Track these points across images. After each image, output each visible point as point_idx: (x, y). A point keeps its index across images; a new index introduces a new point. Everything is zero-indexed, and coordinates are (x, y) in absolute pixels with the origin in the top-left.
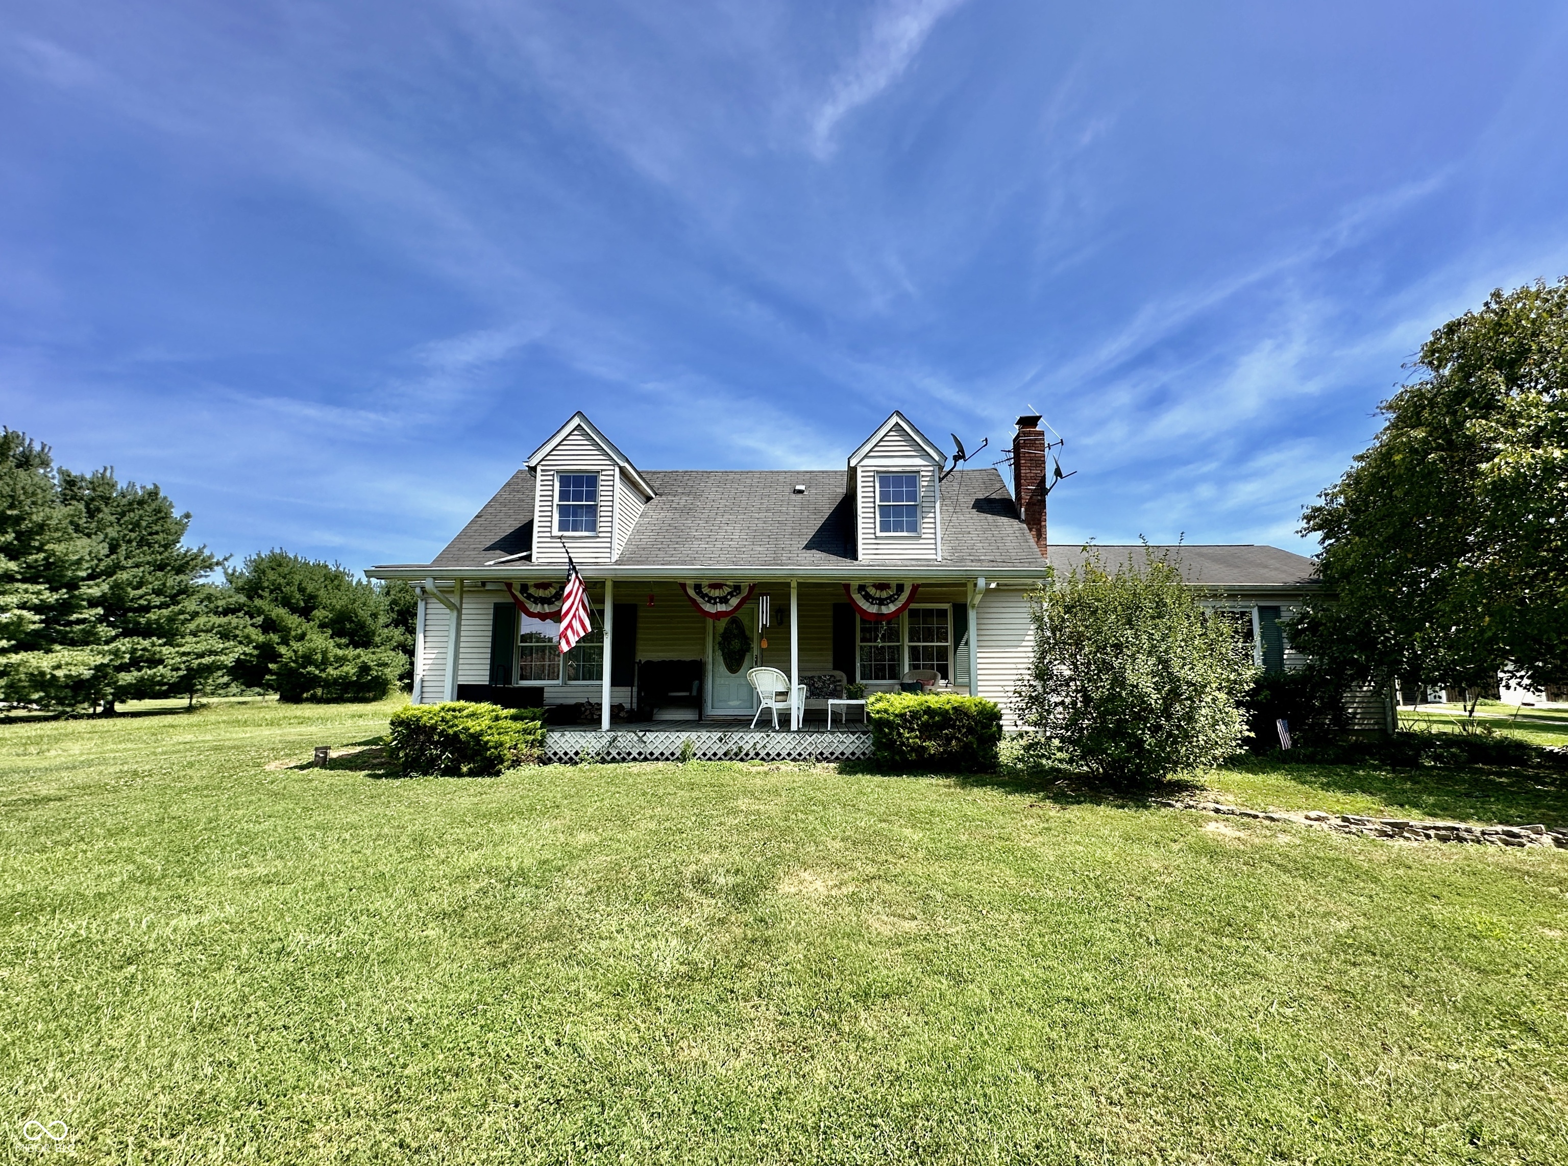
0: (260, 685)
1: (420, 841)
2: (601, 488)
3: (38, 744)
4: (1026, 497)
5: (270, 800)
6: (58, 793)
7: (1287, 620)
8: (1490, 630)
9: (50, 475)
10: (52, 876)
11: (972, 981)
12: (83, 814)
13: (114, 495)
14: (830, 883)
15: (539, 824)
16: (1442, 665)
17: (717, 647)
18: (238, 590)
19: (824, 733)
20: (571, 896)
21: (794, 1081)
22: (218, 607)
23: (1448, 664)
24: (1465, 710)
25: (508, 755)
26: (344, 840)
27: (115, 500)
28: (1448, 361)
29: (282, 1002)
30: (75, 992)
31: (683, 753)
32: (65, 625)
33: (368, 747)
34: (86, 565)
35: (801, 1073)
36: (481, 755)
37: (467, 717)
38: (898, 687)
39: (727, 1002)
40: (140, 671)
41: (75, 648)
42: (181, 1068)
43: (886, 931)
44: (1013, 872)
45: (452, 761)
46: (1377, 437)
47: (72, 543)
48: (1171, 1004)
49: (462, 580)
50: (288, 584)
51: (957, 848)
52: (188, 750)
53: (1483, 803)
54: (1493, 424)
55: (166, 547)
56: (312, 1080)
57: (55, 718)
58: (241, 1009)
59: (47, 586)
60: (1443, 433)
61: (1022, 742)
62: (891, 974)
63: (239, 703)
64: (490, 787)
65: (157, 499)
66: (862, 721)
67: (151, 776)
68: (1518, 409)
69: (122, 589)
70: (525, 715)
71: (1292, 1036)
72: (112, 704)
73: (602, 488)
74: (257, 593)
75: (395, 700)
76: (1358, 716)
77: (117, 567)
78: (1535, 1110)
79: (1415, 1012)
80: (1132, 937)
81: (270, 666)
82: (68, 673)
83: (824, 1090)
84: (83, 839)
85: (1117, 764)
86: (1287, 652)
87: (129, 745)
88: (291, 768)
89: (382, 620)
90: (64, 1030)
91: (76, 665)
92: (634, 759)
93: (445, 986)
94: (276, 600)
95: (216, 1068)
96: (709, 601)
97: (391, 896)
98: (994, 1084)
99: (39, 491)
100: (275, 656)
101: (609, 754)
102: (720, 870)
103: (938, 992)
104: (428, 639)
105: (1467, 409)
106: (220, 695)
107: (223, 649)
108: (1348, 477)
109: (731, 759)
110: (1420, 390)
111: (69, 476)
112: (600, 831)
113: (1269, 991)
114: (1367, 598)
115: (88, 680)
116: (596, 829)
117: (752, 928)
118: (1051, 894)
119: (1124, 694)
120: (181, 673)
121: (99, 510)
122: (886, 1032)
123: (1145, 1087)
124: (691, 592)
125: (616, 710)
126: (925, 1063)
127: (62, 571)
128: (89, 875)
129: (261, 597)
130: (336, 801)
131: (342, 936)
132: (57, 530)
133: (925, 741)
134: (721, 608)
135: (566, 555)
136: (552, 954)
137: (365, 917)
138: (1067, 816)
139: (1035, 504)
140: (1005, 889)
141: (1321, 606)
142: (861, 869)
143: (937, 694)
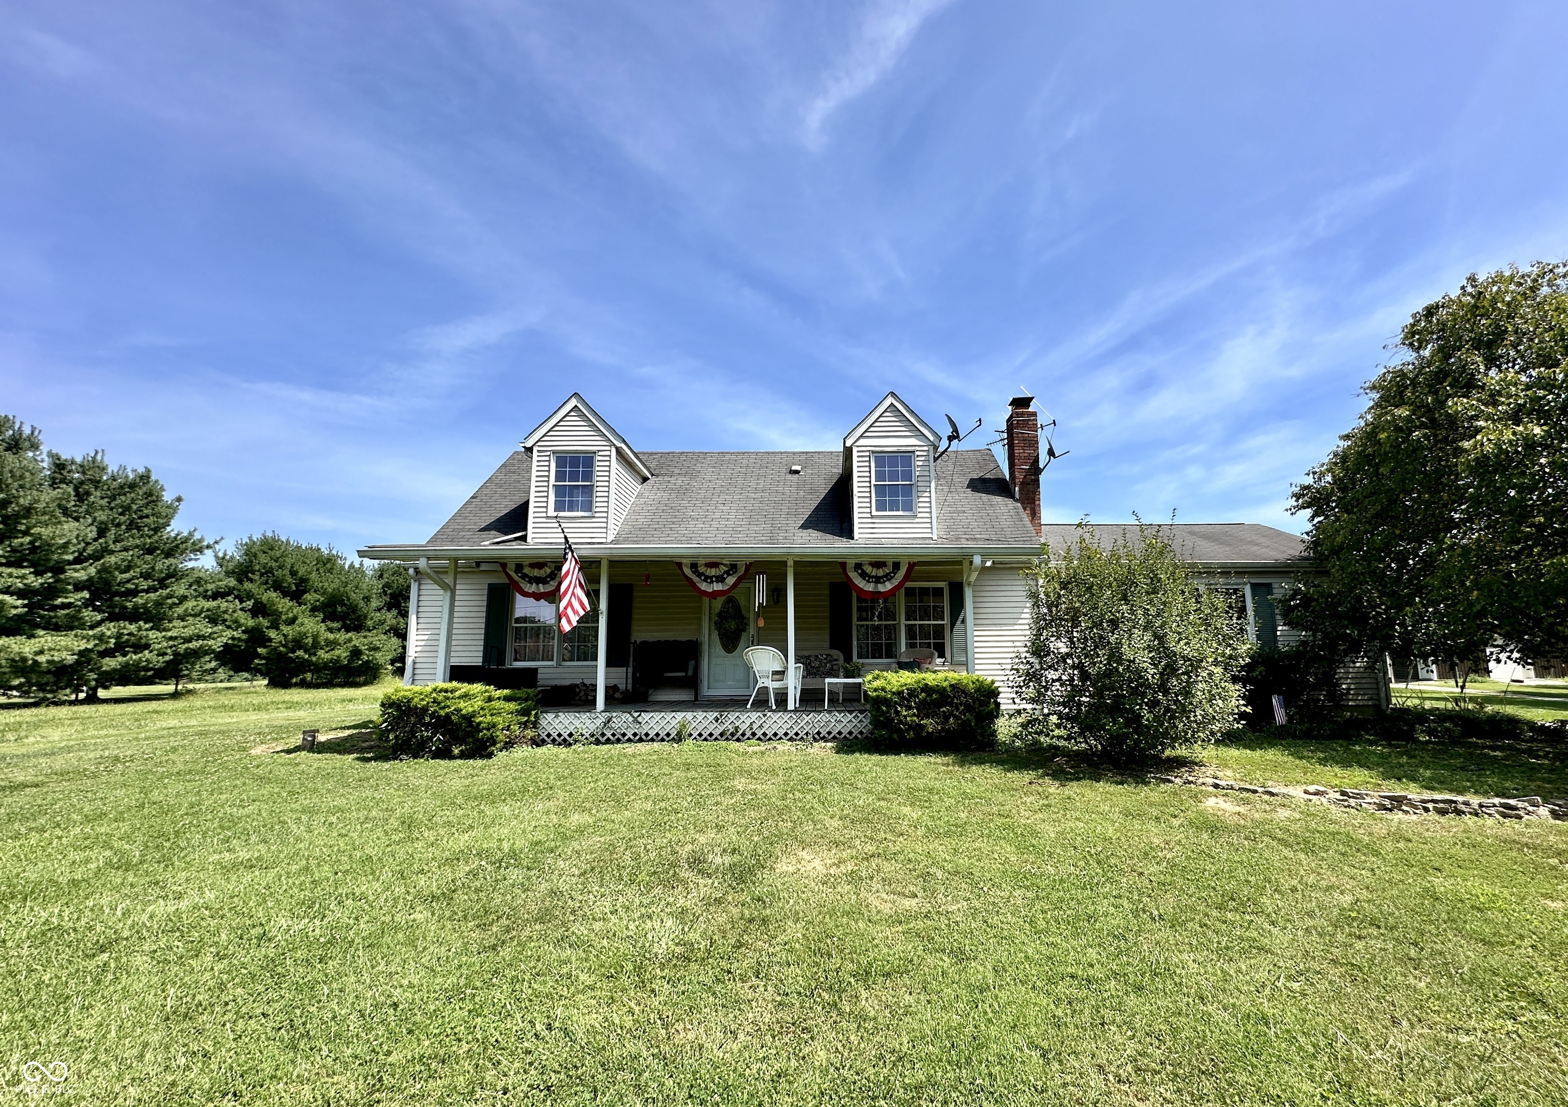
0: (248, 670)
1: (408, 823)
2: (597, 469)
3: (16, 731)
4: (1020, 477)
5: (255, 784)
6: (35, 779)
7: (1279, 596)
8: (1479, 603)
9: (39, 458)
10: (24, 863)
11: (975, 959)
12: (60, 800)
13: (105, 478)
14: (829, 862)
15: (532, 806)
16: (1433, 640)
17: (713, 627)
18: (228, 574)
19: (821, 712)
20: (564, 878)
21: (793, 1063)
22: (207, 591)
23: (1440, 638)
24: (1457, 686)
25: (501, 736)
26: (331, 824)
27: (105, 483)
28: (1428, 342)
29: (261, 988)
30: (43, 982)
31: (679, 734)
32: (48, 610)
33: (354, 731)
34: (72, 549)
35: (801, 1055)
36: (473, 737)
37: (459, 698)
38: (894, 666)
39: (723, 983)
40: (124, 656)
41: (59, 633)
42: (153, 1059)
43: (887, 909)
44: (1013, 849)
45: (443, 743)
46: (1361, 417)
47: (59, 526)
48: (1177, 980)
49: (456, 560)
50: (280, 567)
51: (956, 826)
52: (172, 735)
53: (1479, 776)
54: (1474, 402)
55: (156, 530)
56: (291, 1069)
57: (36, 705)
58: (219, 996)
59: (32, 570)
60: (1426, 412)
61: (1020, 720)
62: (891, 952)
63: (226, 688)
64: (482, 769)
65: (148, 482)
66: (859, 701)
67: (132, 761)
68: (1497, 388)
69: (109, 572)
70: (518, 695)
71: (1300, 1010)
72: (95, 690)
73: (599, 467)
74: (247, 577)
75: (386, 684)
76: (1352, 692)
77: (105, 551)
78: (1549, 1082)
79: (1423, 984)
80: (1136, 913)
81: (259, 650)
82: (50, 658)
83: (825, 1072)
84: (58, 825)
85: (1117, 740)
86: (1280, 628)
87: (111, 731)
88: (278, 752)
89: (375, 603)
90: (30, 1021)
91: (59, 650)
92: (629, 740)
93: (433, 971)
94: (266, 583)
95: (190, 1059)
96: (705, 580)
97: (378, 880)
98: (1000, 1063)
99: (27, 474)
100: (264, 641)
101: (603, 735)
102: (716, 849)
103: (940, 970)
104: (421, 620)
105: (1448, 388)
106: (207, 681)
107: (211, 634)
108: (1335, 455)
109: (727, 739)
110: (1402, 370)
111: (59, 459)
112: (594, 811)
113: (1275, 965)
114: (1357, 573)
115: (71, 666)
116: (590, 810)
117: (750, 907)
118: (1052, 871)
119: (1121, 669)
120: (167, 658)
121: (88, 493)
122: (887, 1011)
123: (1153, 1064)
124: (688, 571)
125: (611, 691)
126: (928, 1042)
127: (47, 554)
128: (63, 862)
129: (251, 580)
130: (323, 784)
131: (326, 921)
132: (44, 514)
133: (922, 719)
134: (717, 587)
135: (562, 535)
136: (543, 937)
137: (350, 901)
138: (1067, 792)
139: (1029, 484)
140: (1007, 865)
141: (1313, 582)
142: (859, 847)
143: (935, 672)
